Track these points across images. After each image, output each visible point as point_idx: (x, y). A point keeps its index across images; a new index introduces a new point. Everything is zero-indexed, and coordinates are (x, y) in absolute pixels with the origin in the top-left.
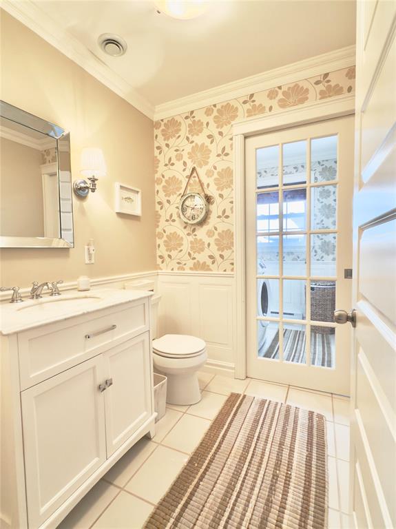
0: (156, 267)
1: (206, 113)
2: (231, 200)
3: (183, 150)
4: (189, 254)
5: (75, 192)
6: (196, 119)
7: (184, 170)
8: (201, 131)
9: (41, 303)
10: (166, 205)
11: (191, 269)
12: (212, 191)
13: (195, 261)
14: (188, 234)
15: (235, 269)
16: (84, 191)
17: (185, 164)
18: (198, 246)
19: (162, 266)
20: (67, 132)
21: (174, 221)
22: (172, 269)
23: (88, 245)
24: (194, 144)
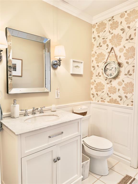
0: (90, 99)
1: (120, 17)
2: (133, 65)
3: (107, 38)
4: (108, 94)
5: (52, 66)
6: (115, 21)
7: (107, 49)
8: (117, 27)
9: (35, 117)
10: (96, 67)
11: (108, 102)
12: (122, 60)
13: (111, 98)
14: (108, 84)
15: (134, 105)
16: (56, 65)
17: (107, 45)
18: (113, 90)
19: (93, 99)
20: (49, 40)
21: (100, 76)
22: (98, 101)
23: (57, 90)
24: (113, 35)
